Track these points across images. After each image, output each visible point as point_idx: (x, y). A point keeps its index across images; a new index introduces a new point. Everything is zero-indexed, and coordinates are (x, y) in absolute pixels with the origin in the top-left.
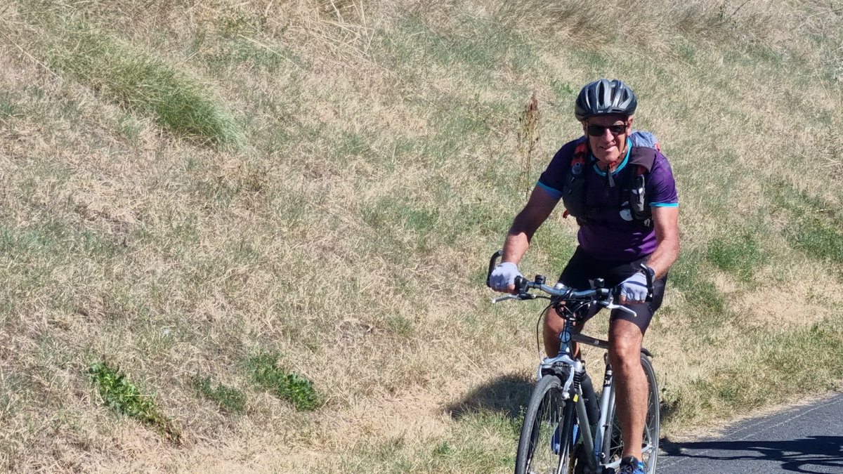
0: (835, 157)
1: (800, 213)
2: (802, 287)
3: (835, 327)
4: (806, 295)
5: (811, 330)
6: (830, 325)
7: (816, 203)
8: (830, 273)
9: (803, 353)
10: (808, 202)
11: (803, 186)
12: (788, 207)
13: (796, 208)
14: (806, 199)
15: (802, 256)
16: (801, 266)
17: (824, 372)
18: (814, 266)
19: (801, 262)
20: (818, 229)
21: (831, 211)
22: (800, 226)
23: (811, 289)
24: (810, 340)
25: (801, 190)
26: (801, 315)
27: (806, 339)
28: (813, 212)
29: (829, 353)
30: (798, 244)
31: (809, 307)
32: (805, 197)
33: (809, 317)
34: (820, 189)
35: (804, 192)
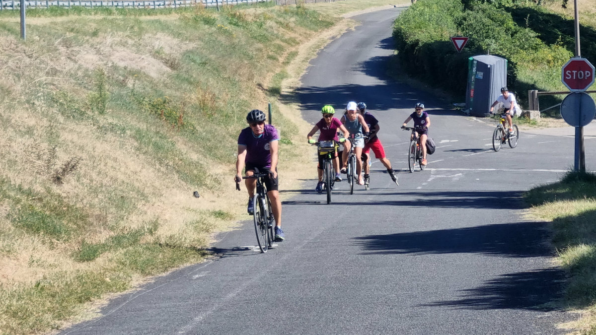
0: (39, 159)
1: (18, 201)
2: (25, 255)
3: (52, 282)
4: (29, 260)
5: (35, 286)
6: (49, 281)
7: (29, 193)
8: (44, 243)
9: (32, 303)
10: (23, 192)
11: (18, 182)
12: (9, 197)
13: (15, 198)
14: (22, 191)
15: (23, 233)
16: (22, 239)
17: (48, 317)
18: (32, 239)
19: (23, 237)
20: (33, 212)
21: (40, 198)
22: (19, 210)
23: (32, 256)
24: (35, 293)
25: (17, 185)
26: (27, 275)
27: (32, 293)
28: (27, 200)
29: (50, 302)
30: (19, 224)
31: (32, 269)
32: (20, 189)
33: (32, 276)
34: (31, 183)
35: (20, 185)
